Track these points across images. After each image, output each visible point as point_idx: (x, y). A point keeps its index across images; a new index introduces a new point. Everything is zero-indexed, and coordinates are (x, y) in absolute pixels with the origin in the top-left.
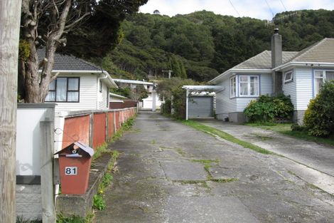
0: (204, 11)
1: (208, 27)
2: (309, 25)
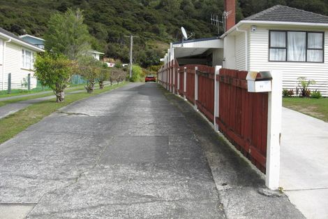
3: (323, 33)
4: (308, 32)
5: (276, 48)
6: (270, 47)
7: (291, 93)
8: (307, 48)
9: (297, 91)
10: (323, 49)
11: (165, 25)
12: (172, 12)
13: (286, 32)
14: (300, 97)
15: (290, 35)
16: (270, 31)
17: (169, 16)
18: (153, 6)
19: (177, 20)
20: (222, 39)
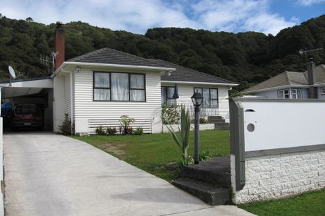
0: (80, 23)
1: (89, 38)
2: (181, 41)
3: (144, 75)
4: (130, 73)
5: (100, 88)
6: (94, 88)
7: (114, 131)
8: (130, 89)
9: (120, 129)
10: (145, 89)
11: (15, 62)
12: (25, 50)
13: (110, 73)
14: (123, 134)
15: (114, 76)
16: (94, 72)
17: (21, 53)
18: (5, 42)
19: (30, 58)
20: (52, 79)
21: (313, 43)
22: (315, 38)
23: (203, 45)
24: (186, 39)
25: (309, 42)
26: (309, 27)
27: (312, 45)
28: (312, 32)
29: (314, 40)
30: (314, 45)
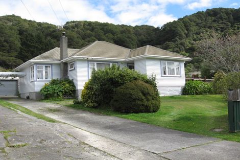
1: (16, 28)
21: (185, 33)
22: (187, 30)
23: (105, 34)
24: (92, 30)
25: (182, 33)
26: (183, 22)
27: (184, 35)
28: (185, 25)
29: (186, 32)
30: (186, 35)
